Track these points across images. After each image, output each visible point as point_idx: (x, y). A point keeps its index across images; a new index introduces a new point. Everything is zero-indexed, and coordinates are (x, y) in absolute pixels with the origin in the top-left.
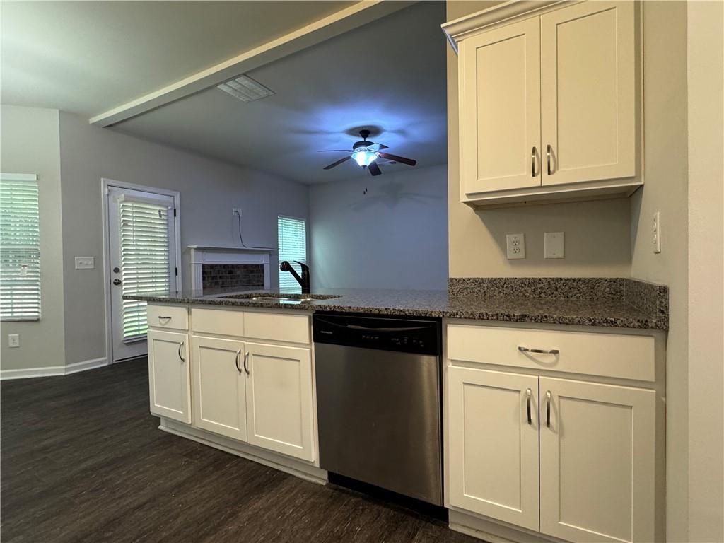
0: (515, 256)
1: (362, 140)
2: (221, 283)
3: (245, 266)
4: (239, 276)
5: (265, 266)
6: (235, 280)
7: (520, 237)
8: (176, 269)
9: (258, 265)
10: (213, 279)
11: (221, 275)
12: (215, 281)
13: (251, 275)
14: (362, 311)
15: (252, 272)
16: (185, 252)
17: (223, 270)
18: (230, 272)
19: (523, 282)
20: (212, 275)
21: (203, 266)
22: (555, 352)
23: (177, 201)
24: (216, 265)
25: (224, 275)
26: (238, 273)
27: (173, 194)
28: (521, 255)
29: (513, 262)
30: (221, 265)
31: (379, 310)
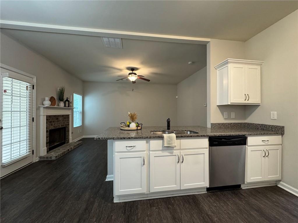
0: (226, 118)
1: (132, 72)
2: (53, 124)
3: (63, 116)
4: (60, 120)
5: (70, 115)
6: (59, 123)
7: (227, 113)
8: (33, 118)
9: (67, 115)
10: (50, 123)
11: (53, 120)
12: (51, 123)
13: (65, 120)
14: (228, 135)
15: (65, 118)
16: (38, 109)
17: (54, 118)
18: (57, 119)
19: (228, 124)
20: (50, 121)
21: (47, 116)
22: (268, 141)
23: (35, 80)
24: (52, 116)
25: (55, 120)
26: (60, 119)
27: (32, 77)
28: (227, 117)
29: (225, 119)
30: (53, 116)
31: (233, 135)
